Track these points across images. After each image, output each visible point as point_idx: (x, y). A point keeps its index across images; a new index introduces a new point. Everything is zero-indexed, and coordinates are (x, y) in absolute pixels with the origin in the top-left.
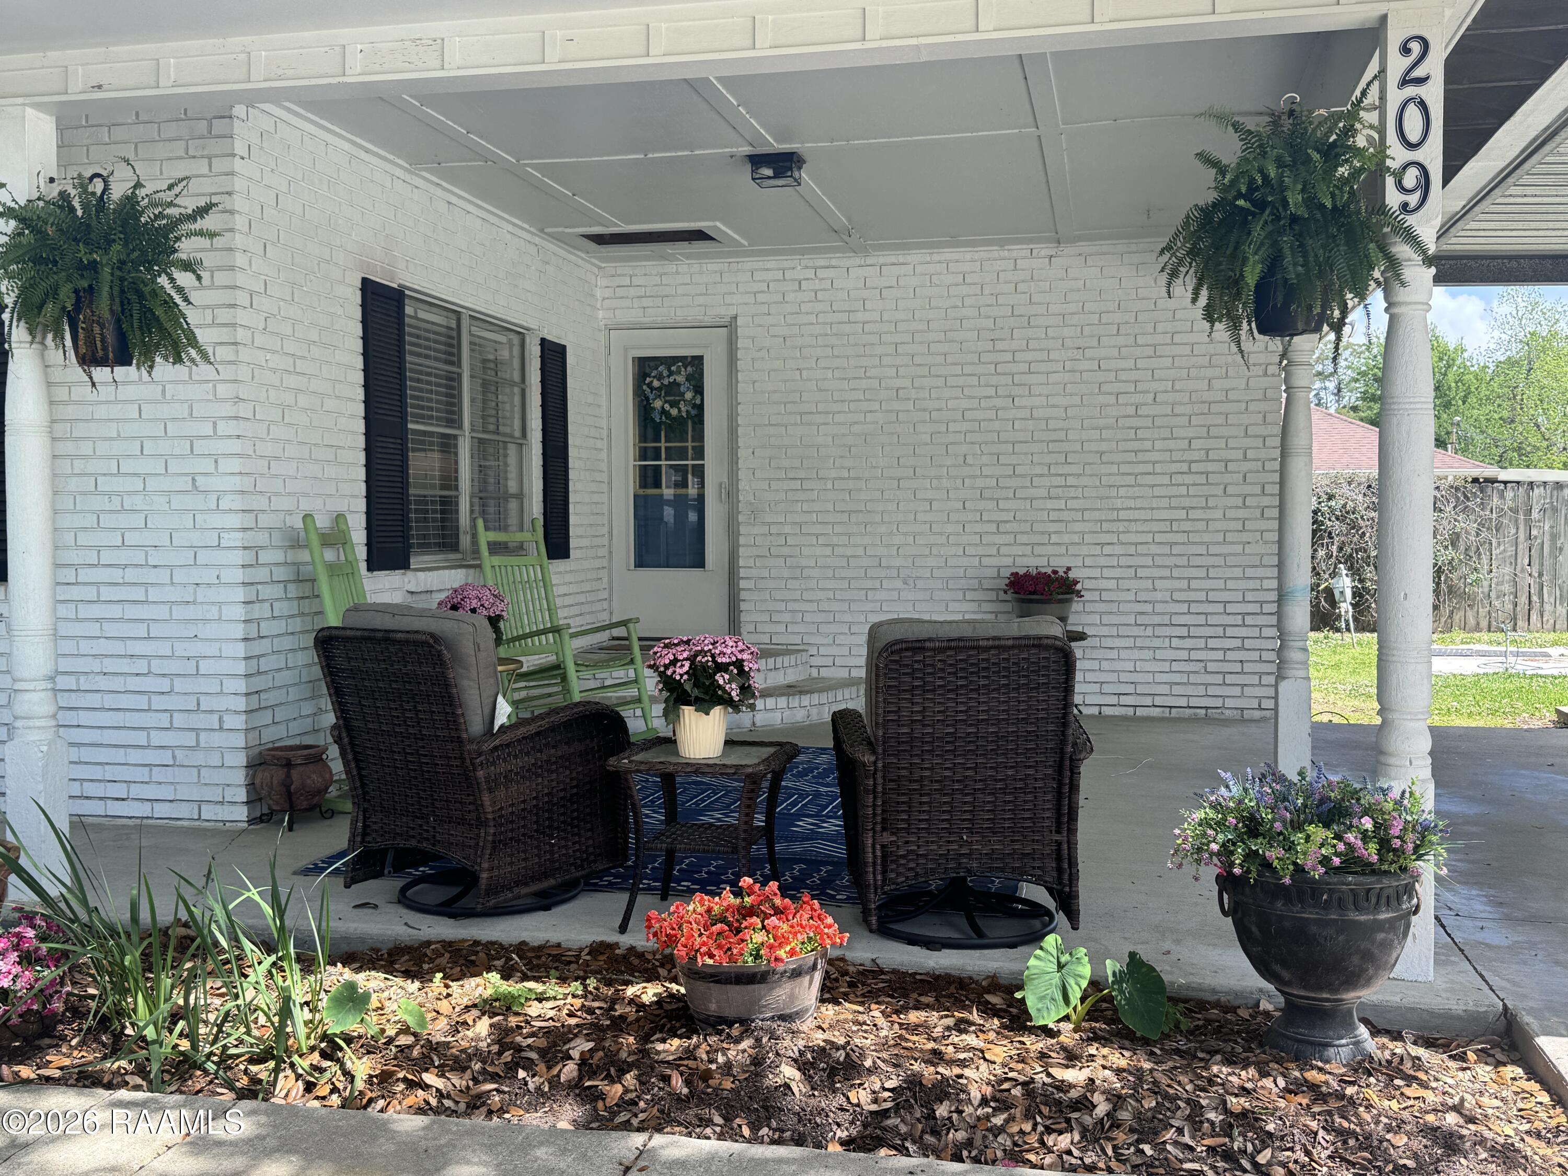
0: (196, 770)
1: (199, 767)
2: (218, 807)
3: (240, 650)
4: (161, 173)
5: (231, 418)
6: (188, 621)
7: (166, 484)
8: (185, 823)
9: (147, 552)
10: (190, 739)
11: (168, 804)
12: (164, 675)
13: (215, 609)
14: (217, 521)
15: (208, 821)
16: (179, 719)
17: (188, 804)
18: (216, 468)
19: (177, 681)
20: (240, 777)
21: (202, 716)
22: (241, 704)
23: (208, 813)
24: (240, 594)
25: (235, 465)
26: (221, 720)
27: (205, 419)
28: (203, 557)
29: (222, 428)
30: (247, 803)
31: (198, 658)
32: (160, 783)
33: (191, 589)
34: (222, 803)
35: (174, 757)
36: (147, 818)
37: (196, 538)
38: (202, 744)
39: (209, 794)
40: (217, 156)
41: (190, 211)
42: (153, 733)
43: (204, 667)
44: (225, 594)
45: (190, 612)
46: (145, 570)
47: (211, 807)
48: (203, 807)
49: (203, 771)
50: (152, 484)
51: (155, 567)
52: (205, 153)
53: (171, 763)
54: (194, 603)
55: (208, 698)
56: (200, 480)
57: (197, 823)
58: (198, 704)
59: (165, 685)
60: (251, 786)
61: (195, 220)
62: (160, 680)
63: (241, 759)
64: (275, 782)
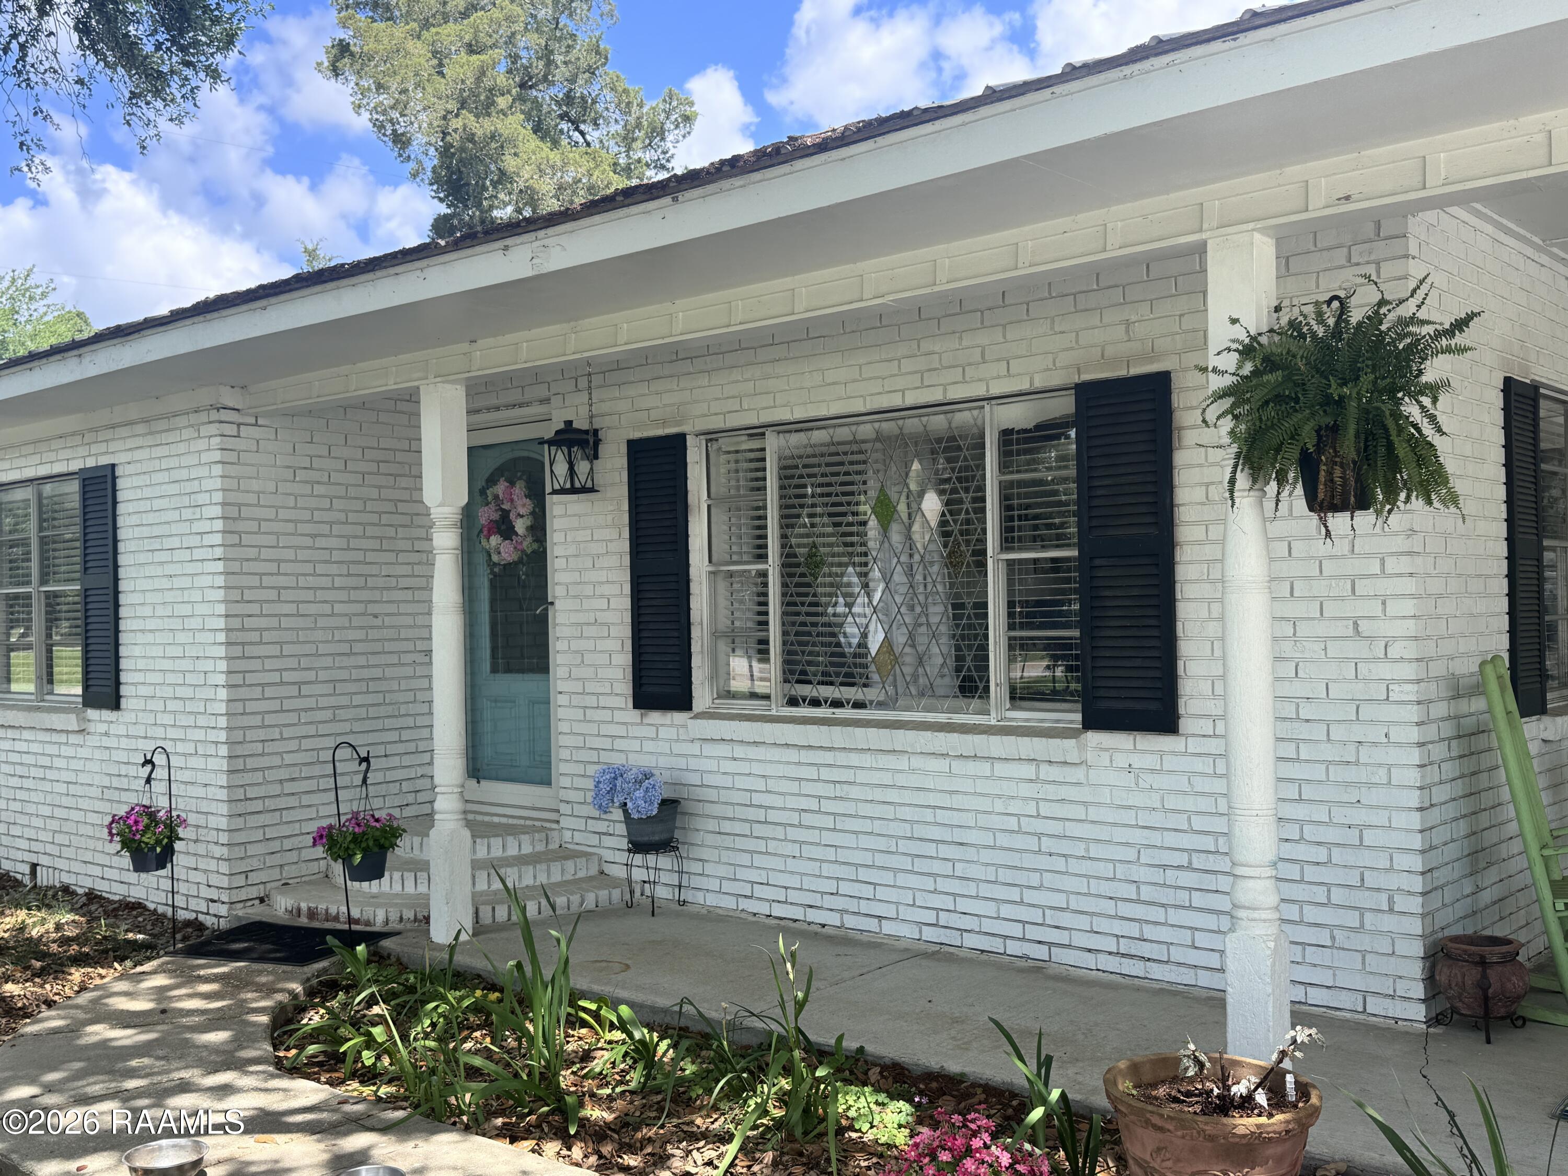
0: (1359, 956)
1: (1364, 953)
2: (1389, 1001)
3: (1415, 821)
4: (1318, 287)
5: (1402, 554)
6: (1348, 784)
7: (1320, 629)
8: (1348, 1015)
9: (1298, 705)
10: (1352, 919)
11: (1325, 990)
12: (1319, 844)
13: (1382, 772)
14: (1386, 671)
15: (1375, 1015)
16: (1338, 896)
17: (1350, 993)
18: (1384, 610)
19: (1335, 851)
20: (1416, 970)
21: (1367, 893)
22: (1417, 884)
23: (1375, 1006)
24: (1415, 756)
25: (1409, 607)
26: (1391, 900)
27: (1369, 556)
28: (1367, 712)
29: (1392, 565)
30: (1424, 1001)
31: (1362, 828)
32: (1315, 965)
33: (1352, 748)
34: (1392, 997)
35: (1333, 938)
36: (1300, 1002)
37: (1358, 690)
38: (1368, 926)
39: (1375, 985)
40: (1386, 260)
41: (1447, 326)
42: (1306, 908)
43: (1370, 838)
44: (1394, 756)
45: (1351, 774)
46: (1296, 725)
47: (1380, 1000)
48: (1368, 999)
49: (1369, 957)
50: (1303, 629)
51: (1307, 721)
52: (1373, 257)
53: (1329, 943)
54: (1357, 763)
55: (1375, 873)
56: (1364, 626)
57: (1361, 1017)
58: (1362, 880)
59: (1321, 855)
60: (1430, 980)
61: (1454, 335)
62: (1314, 849)
63: (1417, 949)
64: (1468, 982)
